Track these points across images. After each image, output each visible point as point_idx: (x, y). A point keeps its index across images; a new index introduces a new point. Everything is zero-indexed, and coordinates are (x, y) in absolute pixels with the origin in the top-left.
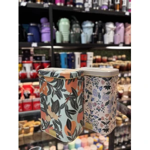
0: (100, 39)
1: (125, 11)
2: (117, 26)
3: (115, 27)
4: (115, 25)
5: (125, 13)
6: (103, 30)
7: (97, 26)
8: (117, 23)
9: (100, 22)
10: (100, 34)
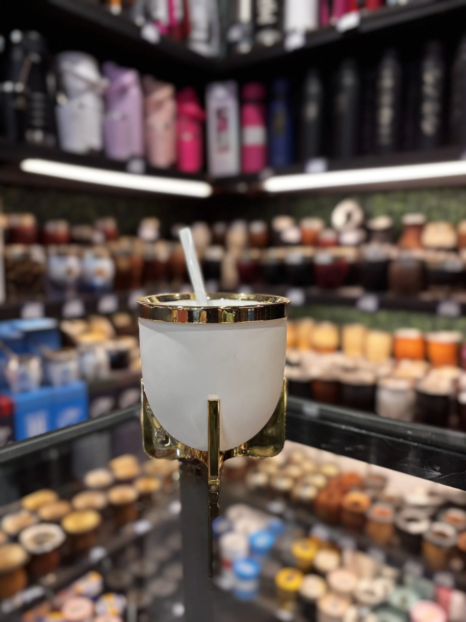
0: (38, 122)
1: (139, 20)
2: (112, 80)
3: (104, 83)
4: (102, 71)
5: (139, 29)
6: (51, 81)
7: (17, 55)
8: (110, 67)
9: (34, 36)
10: (38, 96)
